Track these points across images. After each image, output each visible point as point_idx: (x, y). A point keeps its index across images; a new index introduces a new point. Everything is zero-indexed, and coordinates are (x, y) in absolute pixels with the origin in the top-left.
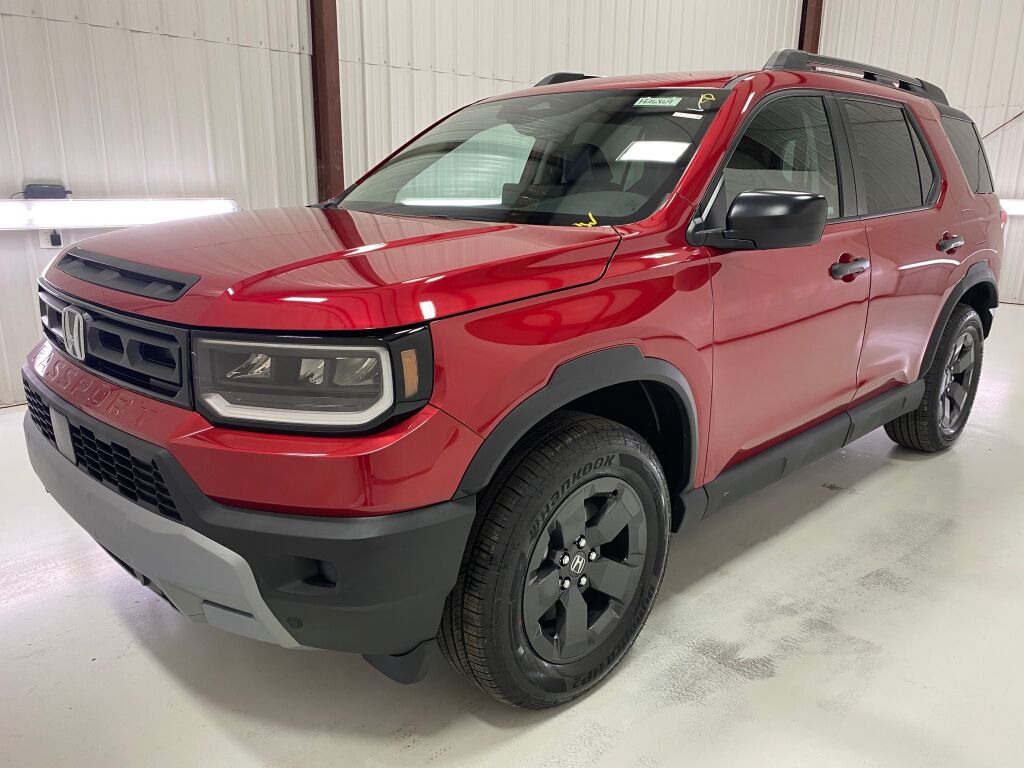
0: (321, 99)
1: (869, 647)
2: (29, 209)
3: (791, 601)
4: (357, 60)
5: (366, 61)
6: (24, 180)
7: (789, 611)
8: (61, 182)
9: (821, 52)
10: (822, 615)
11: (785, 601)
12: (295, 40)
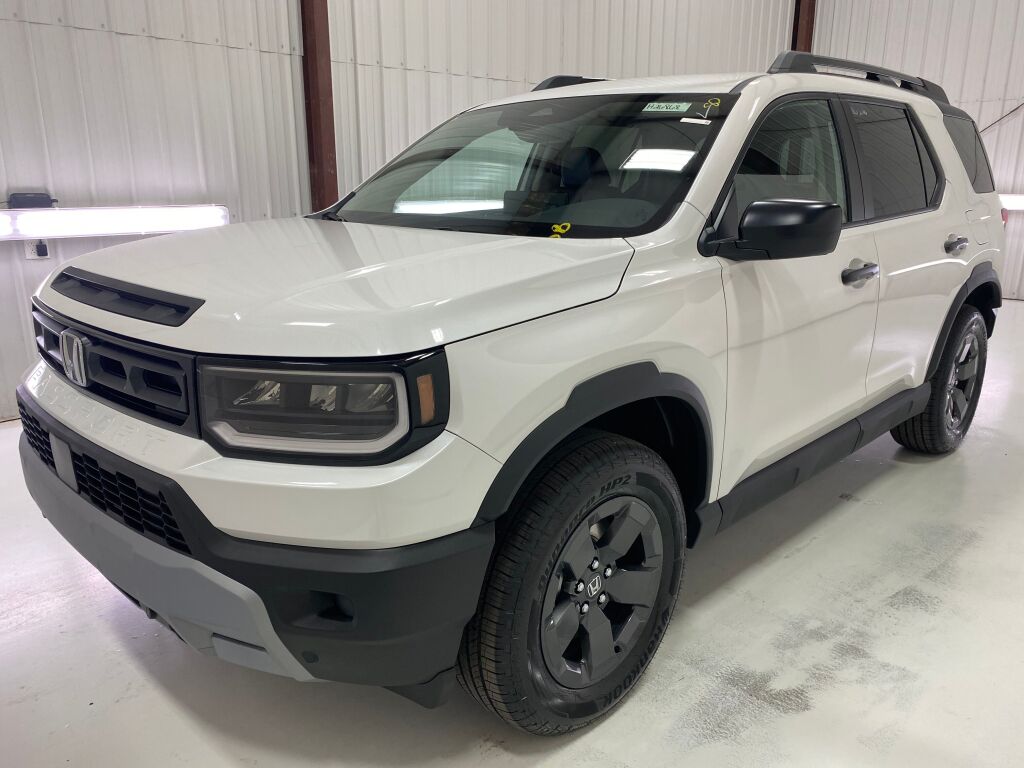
0: (313, 102)
1: (904, 675)
2: (14, 219)
3: (818, 624)
4: (349, 61)
5: (359, 61)
6: (8, 189)
7: (818, 635)
8: (46, 190)
9: (815, 52)
10: (852, 640)
11: (813, 625)
12: (285, 41)
